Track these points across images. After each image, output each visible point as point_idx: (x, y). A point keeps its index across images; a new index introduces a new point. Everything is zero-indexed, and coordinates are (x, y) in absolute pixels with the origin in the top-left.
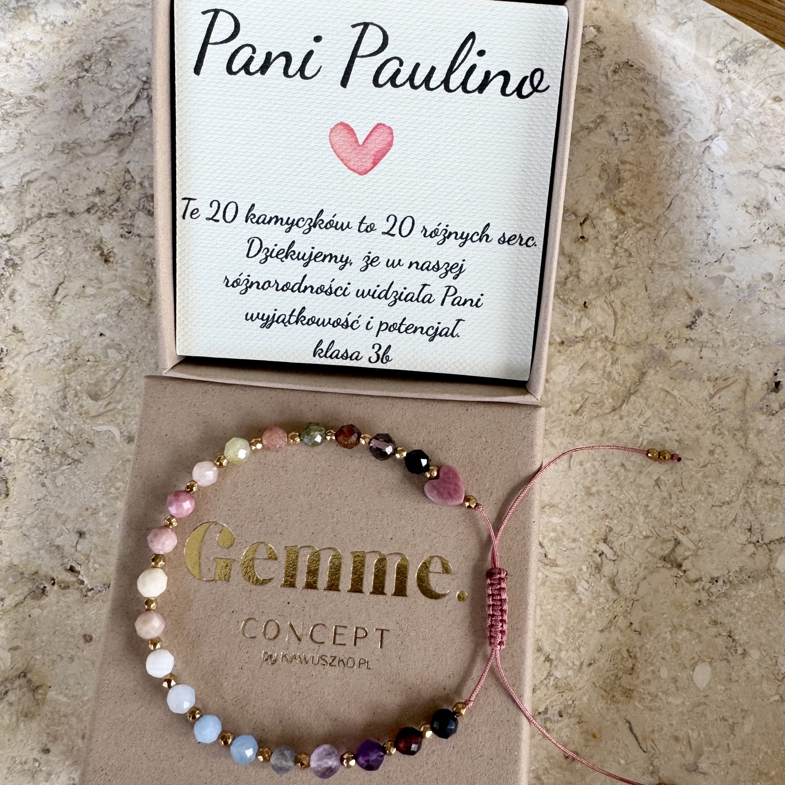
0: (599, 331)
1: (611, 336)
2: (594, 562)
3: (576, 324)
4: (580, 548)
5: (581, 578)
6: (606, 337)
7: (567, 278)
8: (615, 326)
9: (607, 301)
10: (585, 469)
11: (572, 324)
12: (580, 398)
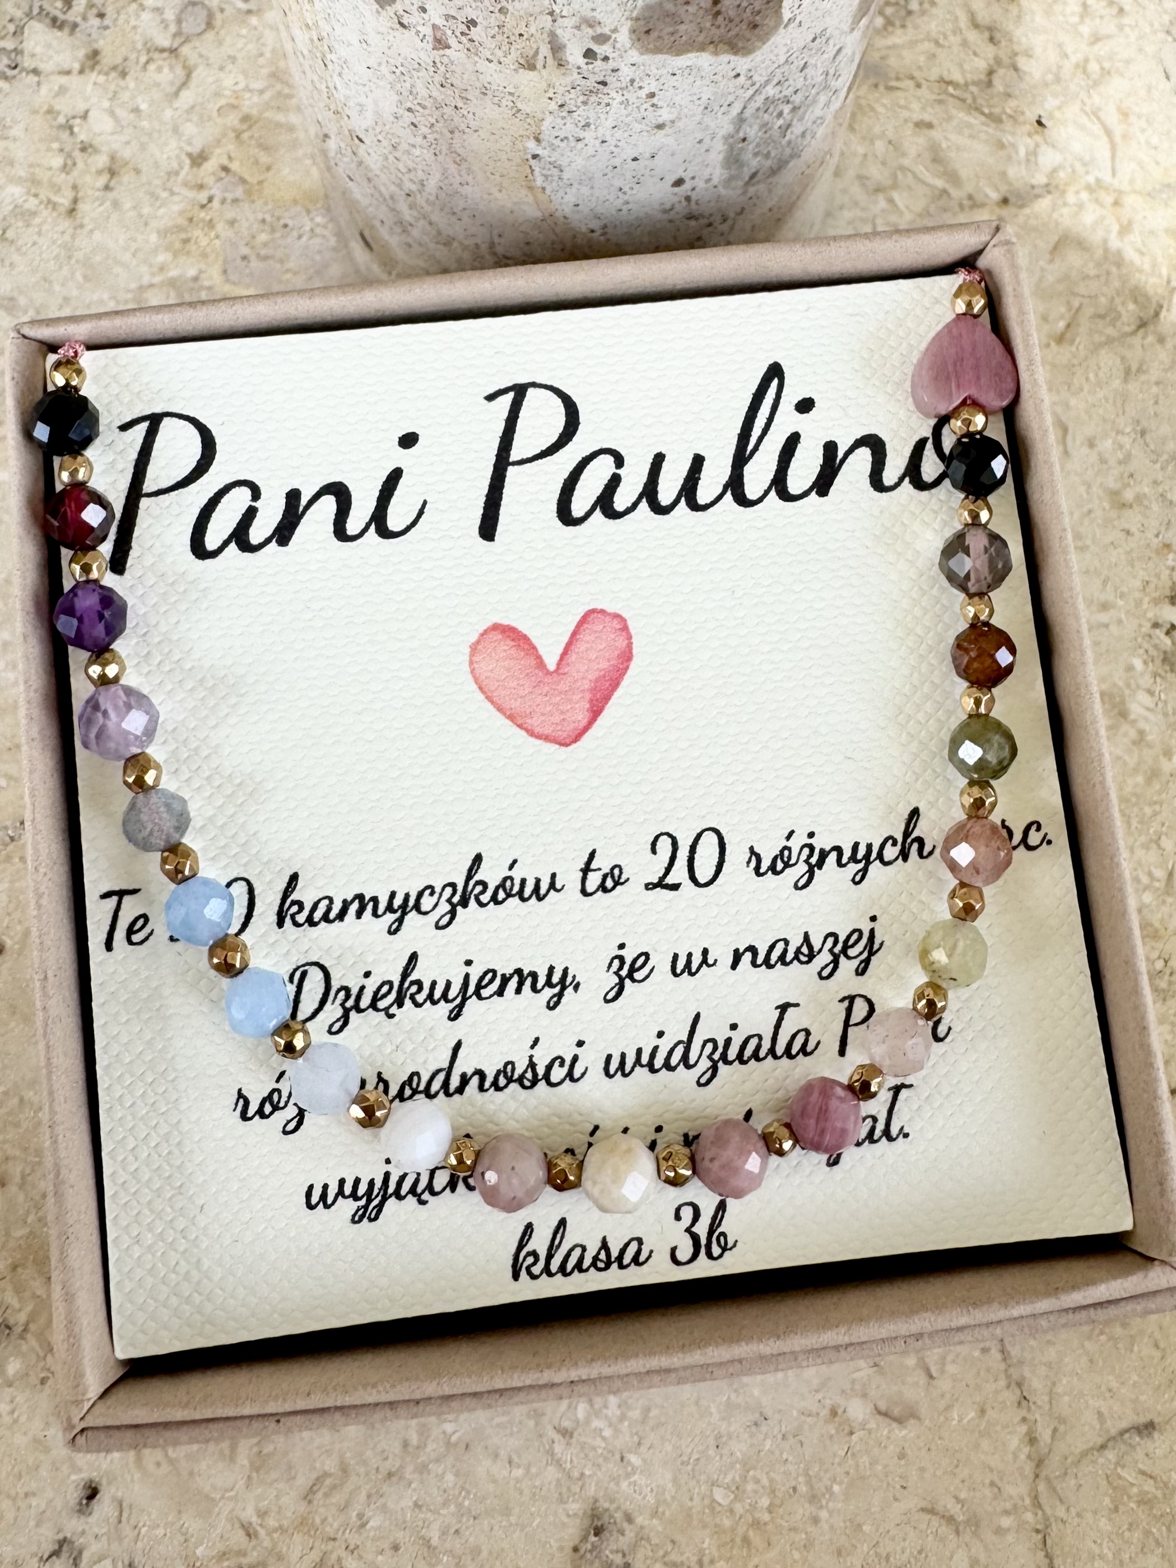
0: (1080, 169)
1: (1107, 178)
2: (1156, 647)
3: (1028, 160)
4: (1120, 622)
5: (1133, 686)
6: (1098, 181)
7: (990, 73)
8: (1113, 157)
9: (1087, 109)
10: (1100, 454)
11: (1019, 163)
12: (1063, 310)
